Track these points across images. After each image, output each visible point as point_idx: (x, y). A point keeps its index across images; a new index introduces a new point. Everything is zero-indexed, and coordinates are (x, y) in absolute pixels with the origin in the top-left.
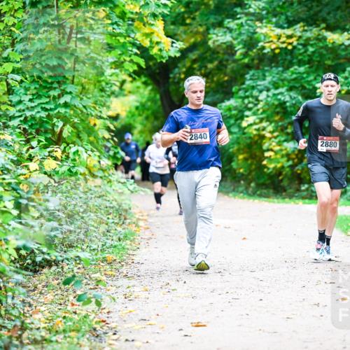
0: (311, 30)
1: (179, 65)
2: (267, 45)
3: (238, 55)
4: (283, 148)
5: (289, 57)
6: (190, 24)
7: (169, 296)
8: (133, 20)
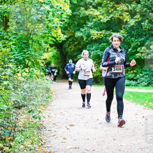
0: (108, 32)
1: (66, 43)
2: (94, 37)
3: (84, 40)
4: (99, 69)
5: (101, 41)
6: (69, 30)
7: (62, 116)
8: (51, 28)
